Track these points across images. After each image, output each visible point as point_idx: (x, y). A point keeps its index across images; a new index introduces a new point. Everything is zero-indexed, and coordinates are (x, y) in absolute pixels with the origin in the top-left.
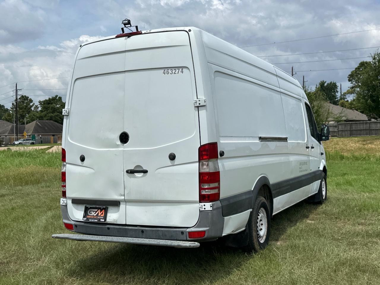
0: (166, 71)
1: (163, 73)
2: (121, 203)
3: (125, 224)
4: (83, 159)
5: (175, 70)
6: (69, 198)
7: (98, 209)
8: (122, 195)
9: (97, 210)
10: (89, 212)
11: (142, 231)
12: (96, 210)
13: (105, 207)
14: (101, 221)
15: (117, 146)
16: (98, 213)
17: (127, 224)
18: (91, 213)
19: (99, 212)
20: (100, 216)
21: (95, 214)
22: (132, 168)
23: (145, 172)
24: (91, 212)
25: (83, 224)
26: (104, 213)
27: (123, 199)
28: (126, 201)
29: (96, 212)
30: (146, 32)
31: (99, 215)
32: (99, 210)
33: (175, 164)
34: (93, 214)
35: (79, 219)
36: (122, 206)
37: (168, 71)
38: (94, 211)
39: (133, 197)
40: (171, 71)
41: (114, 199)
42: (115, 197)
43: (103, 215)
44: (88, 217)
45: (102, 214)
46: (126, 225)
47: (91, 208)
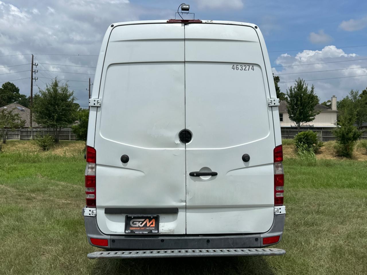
0: (235, 66)
1: (232, 68)
2: (179, 210)
3: (185, 233)
4: (125, 159)
5: (245, 66)
6: (101, 207)
7: (145, 218)
8: (182, 201)
9: (144, 220)
10: (131, 223)
11: (208, 241)
12: (143, 220)
13: (156, 216)
14: (153, 233)
15: (176, 145)
16: (146, 224)
17: (187, 233)
18: (136, 224)
19: (148, 222)
20: (149, 226)
21: (141, 224)
22: (197, 170)
23: (214, 174)
24: (135, 223)
25: (123, 238)
26: (154, 223)
27: (184, 206)
28: (186, 208)
29: (143, 222)
30: (207, 22)
31: (148, 226)
32: (147, 220)
33: (249, 166)
34: (138, 224)
35: (115, 232)
36: (181, 214)
37: (237, 66)
38: (139, 222)
39: (197, 203)
40: (241, 67)
41: (172, 206)
42: (172, 203)
43: (154, 225)
44: (131, 228)
45: (152, 224)
46: (186, 235)
47: (135, 218)
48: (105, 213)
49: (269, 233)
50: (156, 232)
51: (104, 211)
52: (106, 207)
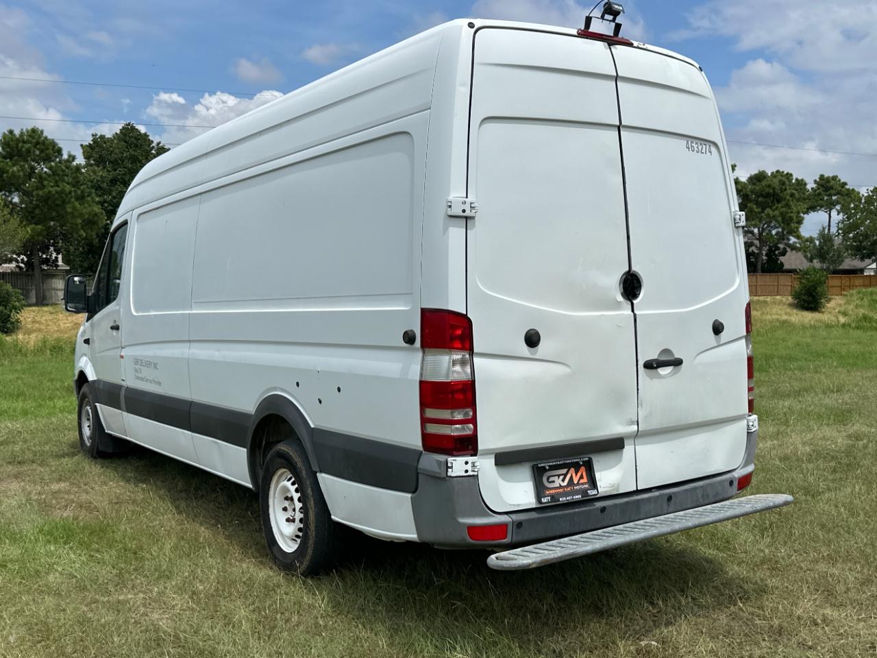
0: (689, 143)
1: (686, 148)
2: (626, 442)
3: (635, 489)
5: (701, 145)
6: (487, 453)
7: (568, 466)
8: (632, 423)
9: (566, 470)
10: (545, 479)
11: (670, 498)
12: (564, 471)
13: (587, 459)
14: (590, 495)
15: (617, 306)
16: (571, 478)
17: (639, 488)
18: (554, 482)
19: (574, 475)
20: (578, 484)
21: (563, 480)
23: (677, 363)
24: (551, 479)
26: (584, 474)
27: (634, 432)
28: (637, 435)
29: (565, 475)
30: (640, 46)
31: (576, 482)
32: (572, 470)
33: (721, 343)
34: (558, 482)
36: (628, 449)
37: (692, 144)
38: (559, 476)
39: (655, 424)
40: (697, 145)
41: (614, 435)
42: (616, 428)
43: (585, 480)
44: (547, 492)
45: (582, 477)
46: (637, 492)
47: (553, 468)
48: (496, 465)
49: (742, 468)
50: (595, 492)
51: (493, 461)
52: (497, 452)
